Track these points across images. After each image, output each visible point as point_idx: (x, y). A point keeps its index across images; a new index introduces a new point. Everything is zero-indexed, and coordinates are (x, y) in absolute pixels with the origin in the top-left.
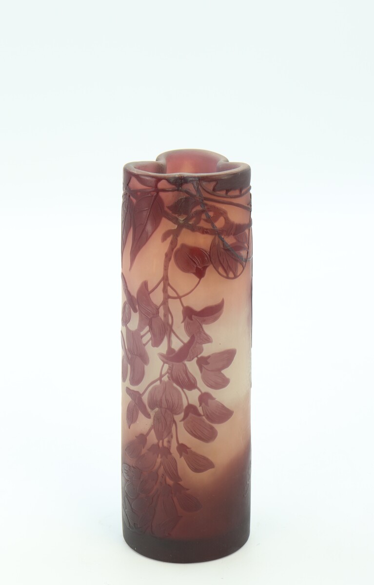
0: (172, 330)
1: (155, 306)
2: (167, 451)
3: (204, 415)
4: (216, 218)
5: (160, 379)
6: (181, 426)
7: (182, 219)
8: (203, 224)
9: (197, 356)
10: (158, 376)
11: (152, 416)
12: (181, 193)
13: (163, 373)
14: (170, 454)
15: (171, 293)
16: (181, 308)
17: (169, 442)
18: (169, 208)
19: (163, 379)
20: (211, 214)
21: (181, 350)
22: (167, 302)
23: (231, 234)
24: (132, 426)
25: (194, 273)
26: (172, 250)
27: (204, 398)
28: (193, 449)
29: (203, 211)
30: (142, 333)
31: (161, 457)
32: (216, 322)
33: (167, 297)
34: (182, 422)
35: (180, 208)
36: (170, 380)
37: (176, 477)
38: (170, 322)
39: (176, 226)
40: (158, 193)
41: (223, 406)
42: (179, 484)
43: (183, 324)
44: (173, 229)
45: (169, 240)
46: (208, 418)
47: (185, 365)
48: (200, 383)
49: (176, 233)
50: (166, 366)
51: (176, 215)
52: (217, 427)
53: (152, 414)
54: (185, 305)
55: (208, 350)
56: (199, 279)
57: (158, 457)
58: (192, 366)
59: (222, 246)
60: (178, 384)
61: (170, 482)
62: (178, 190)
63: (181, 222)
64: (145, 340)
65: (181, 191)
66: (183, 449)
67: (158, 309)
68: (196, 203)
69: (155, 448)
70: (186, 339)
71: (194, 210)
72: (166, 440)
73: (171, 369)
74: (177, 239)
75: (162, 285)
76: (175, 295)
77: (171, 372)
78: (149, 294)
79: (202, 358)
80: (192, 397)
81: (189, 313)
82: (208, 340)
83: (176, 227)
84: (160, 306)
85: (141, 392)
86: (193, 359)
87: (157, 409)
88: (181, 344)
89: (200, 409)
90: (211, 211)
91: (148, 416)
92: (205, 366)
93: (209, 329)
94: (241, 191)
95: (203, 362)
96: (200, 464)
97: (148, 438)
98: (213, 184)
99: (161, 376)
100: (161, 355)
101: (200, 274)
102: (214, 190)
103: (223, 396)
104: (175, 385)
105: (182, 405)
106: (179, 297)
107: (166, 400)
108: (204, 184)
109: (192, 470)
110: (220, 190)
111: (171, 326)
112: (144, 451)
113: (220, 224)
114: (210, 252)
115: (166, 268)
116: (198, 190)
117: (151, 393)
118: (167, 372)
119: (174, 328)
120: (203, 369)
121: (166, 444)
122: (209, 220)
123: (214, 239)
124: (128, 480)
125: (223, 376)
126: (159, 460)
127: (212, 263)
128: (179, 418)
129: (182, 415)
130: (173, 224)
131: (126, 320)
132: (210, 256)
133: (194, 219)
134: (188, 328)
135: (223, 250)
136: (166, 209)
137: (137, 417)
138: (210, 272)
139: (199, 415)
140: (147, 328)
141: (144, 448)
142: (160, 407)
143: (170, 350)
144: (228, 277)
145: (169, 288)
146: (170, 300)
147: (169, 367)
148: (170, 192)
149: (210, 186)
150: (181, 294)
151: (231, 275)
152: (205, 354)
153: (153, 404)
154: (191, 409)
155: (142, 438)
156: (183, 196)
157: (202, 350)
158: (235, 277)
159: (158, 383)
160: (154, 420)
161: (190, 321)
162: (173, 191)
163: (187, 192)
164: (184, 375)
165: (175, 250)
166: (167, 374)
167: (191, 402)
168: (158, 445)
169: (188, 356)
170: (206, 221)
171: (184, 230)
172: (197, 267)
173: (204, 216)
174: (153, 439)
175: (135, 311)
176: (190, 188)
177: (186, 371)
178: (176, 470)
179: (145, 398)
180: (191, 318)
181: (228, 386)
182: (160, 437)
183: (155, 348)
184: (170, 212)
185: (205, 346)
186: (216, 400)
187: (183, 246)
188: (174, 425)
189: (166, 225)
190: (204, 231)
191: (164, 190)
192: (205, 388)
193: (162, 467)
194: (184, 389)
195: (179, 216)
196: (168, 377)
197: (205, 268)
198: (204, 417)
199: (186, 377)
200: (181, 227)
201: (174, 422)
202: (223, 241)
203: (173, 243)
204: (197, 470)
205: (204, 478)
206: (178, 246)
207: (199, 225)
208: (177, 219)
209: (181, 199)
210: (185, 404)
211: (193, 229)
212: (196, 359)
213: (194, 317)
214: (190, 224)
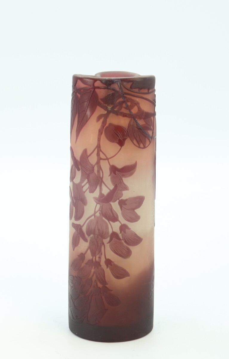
0: (102, 181)
1: (92, 165)
2: (98, 264)
3: (123, 240)
4: (132, 107)
5: (94, 215)
6: (108, 246)
7: (110, 108)
8: (124, 110)
9: (119, 199)
10: (93, 213)
11: (89, 241)
12: (110, 90)
13: (96, 210)
14: (100, 266)
15: (102, 156)
16: (109, 166)
17: (100, 258)
18: (101, 99)
19: (96, 214)
20: (129, 104)
21: (108, 194)
22: (100, 162)
23: (142, 118)
24: (76, 249)
25: (117, 143)
26: (103, 128)
27: (123, 228)
28: (116, 263)
29: (123, 102)
30: (83, 184)
31: (94, 268)
32: (131, 176)
33: (99, 159)
34: (109, 244)
35: (109, 100)
36: (101, 215)
37: (103, 281)
38: (101, 176)
39: (106, 112)
40: (94, 89)
41: (136, 234)
42: (106, 287)
43: (110, 177)
44: (104, 113)
45: (101, 120)
46: (126, 242)
47: (111, 205)
48: (121, 218)
49: (106, 116)
50: (98, 206)
51: (106, 105)
52: (132, 248)
53: (89, 239)
54: (111, 164)
55: (126, 195)
56: (120, 147)
57: (92, 268)
58: (115, 206)
59: (136, 126)
60: (106, 218)
61: (100, 285)
62: (107, 88)
63: (109, 109)
64: (84, 189)
65: (109, 89)
66: (109, 262)
67: (93, 167)
68: (120, 97)
69: (91, 262)
70: (112, 187)
71: (118, 101)
72: (97, 256)
73: (101, 207)
74: (106, 120)
75: (96, 151)
76: (105, 157)
77: (102, 210)
78: (88, 158)
79: (122, 200)
80: (115, 227)
81: (114, 170)
82: (126, 188)
84: (95, 165)
85: (82, 225)
86: (116, 201)
87: (92, 235)
88: (108, 191)
89: (120, 236)
90: (128, 102)
91: (86, 240)
92: (124, 206)
93: (127, 181)
94: (149, 90)
95: (122, 203)
96: (120, 273)
97: (86, 256)
98: (130, 84)
99: (95, 213)
100: (95, 199)
101: (121, 143)
102: (131, 87)
103: (136, 228)
104: (104, 218)
105: (108, 232)
106: (107, 159)
107: (98, 229)
108: (125, 83)
109: (114, 277)
110: (135, 88)
111: (102, 179)
112: (83, 265)
113: (135, 110)
114: (128, 129)
115: (99, 140)
116: (120, 88)
117: (88, 225)
118: (99, 210)
119: (104, 180)
120: (123, 208)
121: (97, 259)
122: (127, 108)
123: (131, 120)
124: (73, 287)
125: (136, 213)
126: (93, 270)
127: (129, 137)
128: (106, 241)
129: (108, 239)
130: (104, 111)
131: (72, 177)
132: (127, 132)
133: (118, 107)
134: (113, 180)
135: (136, 129)
136: (100, 100)
137: (79, 242)
138: (128, 143)
139: (120, 239)
140: (86, 181)
141: (83, 262)
142: (94, 234)
143: (101, 195)
144: (139, 147)
145: (101, 153)
146: (101, 161)
147: (101, 206)
148: (102, 89)
149: (128, 85)
150: (109, 157)
151: (142, 146)
152: (124, 197)
153: (89, 232)
154: (114, 235)
155: (82, 256)
156: (111, 92)
157: (122, 195)
158: (145, 147)
159: (93, 217)
160: (90, 243)
161: (114, 175)
162: (104, 88)
163: (113, 90)
164: (110, 212)
165: (105, 127)
166: (99, 211)
167: (114, 230)
168: (92, 260)
169: (113, 199)
170: (126, 108)
171: (111, 114)
172: (119, 140)
173: (124, 105)
174: (89, 256)
175: (79, 170)
176: (116, 87)
177: (111, 209)
178: (104, 277)
179: (84, 229)
180: (115, 173)
181: (139, 221)
182: (94, 254)
183: (92, 194)
184: (102, 103)
185: (124, 192)
186: (131, 229)
187: (111, 125)
188: (103, 246)
189: (100, 111)
190: (124, 115)
191: (98, 88)
192: (124, 222)
193: (95, 275)
194: (110, 222)
195: (108, 105)
196: (100, 214)
197: (125, 140)
198: (123, 241)
199: (111, 213)
200: (109, 112)
201: (103, 244)
202: (136, 122)
203: (104, 123)
204: (118, 277)
205: (123, 283)
206: (107, 125)
207: (121, 111)
208: (107, 108)
209: (110, 94)
210: (110, 231)
211: (117, 113)
212: (118, 201)
213: (117, 172)
214: (115, 111)
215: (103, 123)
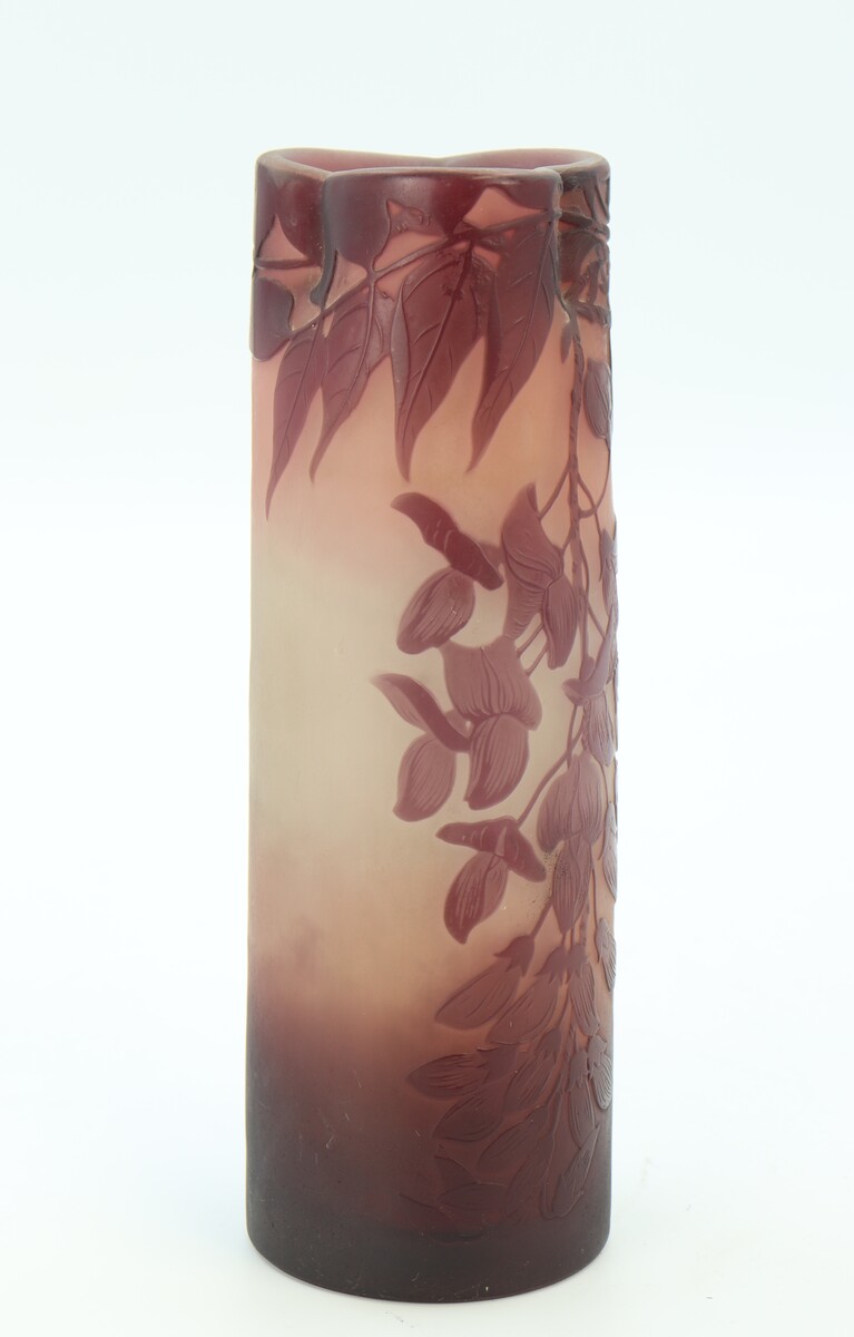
0: (587, 605)
1: (556, 548)
5: (567, 756)
8: (600, 300)
10: (562, 749)
11: (549, 874)
13: (574, 734)
14: (584, 958)
15: (582, 500)
16: (597, 539)
17: (583, 926)
19: (572, 752)
22: (577, 529)
25: (605, 438)
26: (581, 381)
29: (599, 265)
30: (519, 643)
31: (568, 979)
33: (576, 516)
34: (601, 860)
36: (585, 748)
38: (584, 584)
39: (567, 316)
40: (551, 223)
43: (601, 581)
45: (571, 353)
50: (580, 712)
53: (549, 863)
54: (601, 527)
57: (561, 980)
60: (597, 754)
61: (581, 1040)
63: (565, 302)
64: (526, 661)
67: (560, 553)
70: (605, 622)
73: (587, 715)
74: (581, 348)
75: (567, 484)
76: (588, 506)
77: (587, 725)
78: (540, 519)
84: (565, 546)
85: (516, 816)
87: (560, 846)
88: (599, 642)
91: (536, 874)
99: (570, 744)
100: (570, 685)
104: (592, 759)
105: (601, 810)
106: (594, 509)
111: (586, 596)
112: (525, 983)
115: (574, 435)
117: (546, 803)
118: (581, 729)
119: (590, 599)
121: (576, 937)
126: (563, 990)
128: (597, 850)
129: (601, 839)
130: (563, 311)
133: (586, 289)
134: (606, 593)
137: (503, 892)
140: (536, 620)
141: (524, 975)
142: (569, 834)
143: (586, 663)
145: (579, 490)
146: (581, 523)
147: (584, 712)
153: (551, 836)
155: (520, 949)
159: (564, 767)
160: (553, 878)
161: (607, 570)
164: (604, 725)
165: (583, 378)
166: (581, 734)
168: (561, 947)
170: (602, 290)
171: (579, 322)
175: (494, 585)
177: (606, 713)
179: (529, 831)
180: (608, 563)
182: (566, 920)
183: (558, 669)
187: (590, 364)
190: (604, 318)
193: (570, 1002)
194: (603, 766)
196: (583, 742)
199: (605, 730)
201: (592, 864)
206: (586, 366)
210: (604, 805)
215: (577, 360)
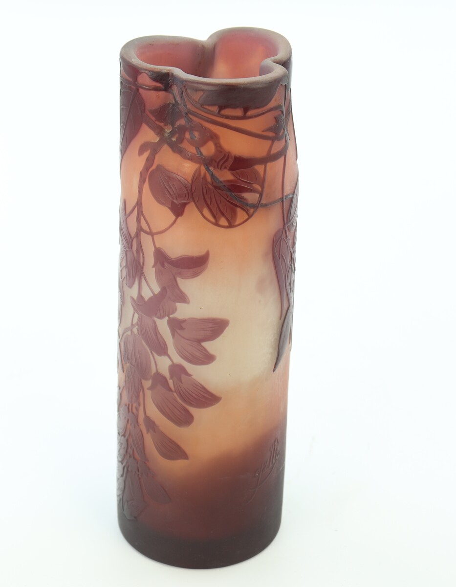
0: (142, 273)
1: (130, 235)
2: (135, 419)
3: (175, 392)
4: (203, 142)
5: (131, 328)
6: (148, 395)
7: (169, 131)
8: (187, 146)
9: (168, 316)
10: (130, 324)
11: (125, 372)
12: (171, 95)
13: (134, 323)
14: (138, 424)
15: (144, 224)
16: (153, 249)
17: (137, 409)
18: (153, 112)
19: (133, 330)
20: (196, 135)
21: (151, 300)
22: (140, 235)
23: (225, 168)
25: (169, 208)
26: (148, 171)
28: (162, 429)
29: (187, 128)
32: (196, 278)
33: (140, 228)
34: (150, 391)
36: (139, 334)
38: (141, 262)
39: (158, 139)
40: (137, 89)
41: (204, 389)
42: (146, 464)
43: (154, 269)
44: (153, 141)
45: (146, 155)
46: (181, 397)
47: (155, 322)
48: (172, 350)
49: (154, 149)
50: (137, 316)
51: (162, 124)
52: (193, 410)
53: (125, 368)
54: (157, 246)
55: (183, 311)
56: (175, 217)
57: (128, 422)
58: (163, 326)
59: (209, 181)
60: (147, 343)
61: (138, 457)
62: (166, 91)
63: (165, 135)
65: (170, 93)
66: (150, 423)
67: (132, 240)
68: (180, 115)
69: (126, 411)
70: (157, 289)
71: (179, 123)
72: (134, 405)
73: (140, 320)
74: (154, 157)
75: (136, 212)
76: (148, 230)
77: (141, 326)
78: (126, 218)
79: (175, 319)
80: (163, 364)
81: (161, 257)
82: (183, 298)
83: (156, 139)
84: (134, 237)
86: (163, 317)
87: (128, 364)
88: (151, 295)
89: (171, 382)
90: (196, 130)
92: (178, 331)
93: (188, 285)
94: (245, 111)
95: (177, 326)
96: (173, 450)
98: (199, 94)
99: (132, 326)
100: (133, 300)
101: (178, 211)
102: (199, 102)
104: (144, 342)
105: (150, 369)
106: (151, 234)
107: (135, 356)
108: (189, 91)
109: (159, 452)
111: (142, 267)
113: (207, 150)
114: (191, 185)
115: (140, 192)
116: (182, 97)
117: (124, 342)
118: (137, 324)
119: (145, 270)
120: (176, 335)
121: (134, 410)
123: (199, 168)
125: (205, 350)
126: (129, 427)
127: (194, 201)
128: (147, 384)
129: (150, 382)
130: (155, 136)
132: (191, 190)
133: (177, 136)
134: (158, 274)
135: (210, 187)
136: (148, 112)
139: (170, 390)
142: (131, 362)
143: (140, 296)
144: (217, 224)
145: (143, 218)
146: (142, 234)
147: (139, 318)
149: (196, 97)
150: (154, 231)
151: (223, 222)
152: (178, 315)
154: (160, 379)
156: (171, 100)
157: (174, 310)
158: (231, 226)
159: (129, 333)
160: (125, 376)
161: (161, 268)
162: (156, 89)
164: (153, 334)
165: (150, 170)
166: (138, 326)
167: (160, 370)
168: (128, 408)
169: (158, 313)
170: (191, 142)
171: (166, 147)
172: (173, 202)
173: (187, 135)
176: (176, 92)
180: (163, 265)
183: (130, 289)
184: (154, 119)
185: (179, 305)
186: (192, 377)
187: (159, 167)
188: (142, 391)
189: (146, 135)
191: (145, 88)
192: (178, 359)
194: (153, 352)
195: (164, 125)
196: (138, 330)
197: (184, 205)
198: (175, 394)
200: (162, 141)
201: (142, 387)
202: (211, 174)
203: (150, 161)
205: (174, 468)
206: (154, 167)
207: (181, 145)
208: (161, 129)
210: (154, 370)
211: (176, 148)
212: (167, 318)
213: (166, 265)
214: (172, 141)
215: (147, 160)
